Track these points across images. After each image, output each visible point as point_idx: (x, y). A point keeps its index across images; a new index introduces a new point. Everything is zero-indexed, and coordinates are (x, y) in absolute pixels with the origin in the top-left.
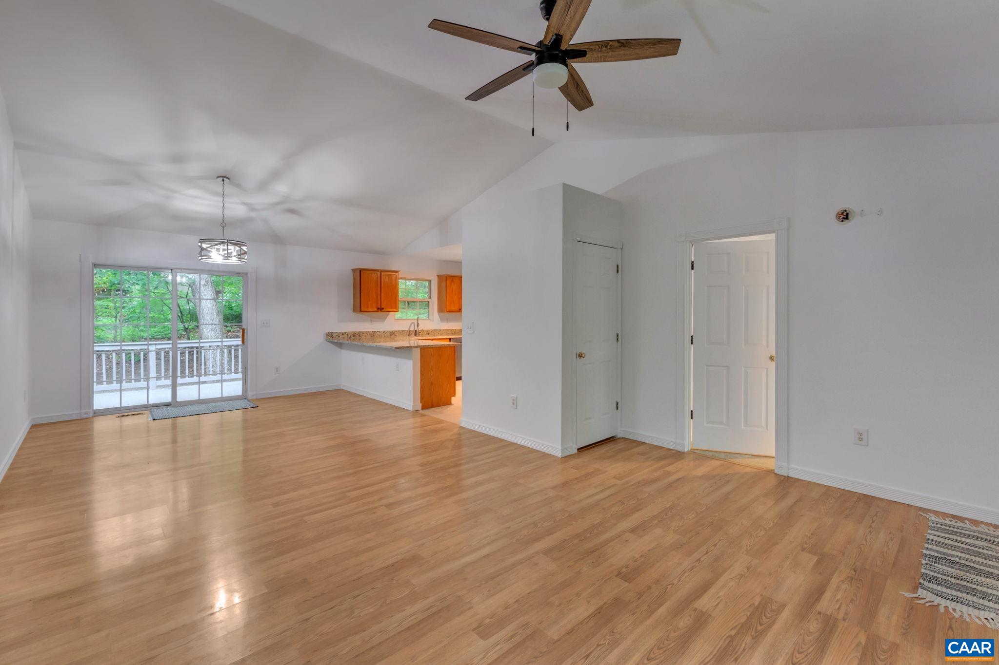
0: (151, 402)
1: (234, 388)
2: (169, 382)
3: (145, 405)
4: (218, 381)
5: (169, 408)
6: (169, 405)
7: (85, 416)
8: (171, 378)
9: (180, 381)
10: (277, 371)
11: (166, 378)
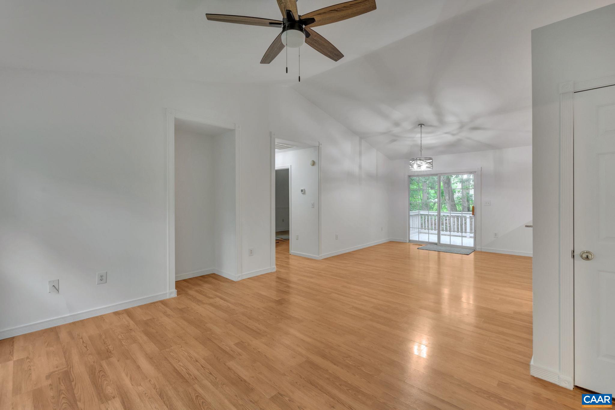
0: (430, 241)
1: (469, 242)
2: (436, 232)
3: (427, 242)
4: (460, 236)
5: (435, 246)
6: (436, 244)
7: (405, 242)
8: (437, 230)
9: (442, 232)
10: (496, 236)
11: (435, 230)
